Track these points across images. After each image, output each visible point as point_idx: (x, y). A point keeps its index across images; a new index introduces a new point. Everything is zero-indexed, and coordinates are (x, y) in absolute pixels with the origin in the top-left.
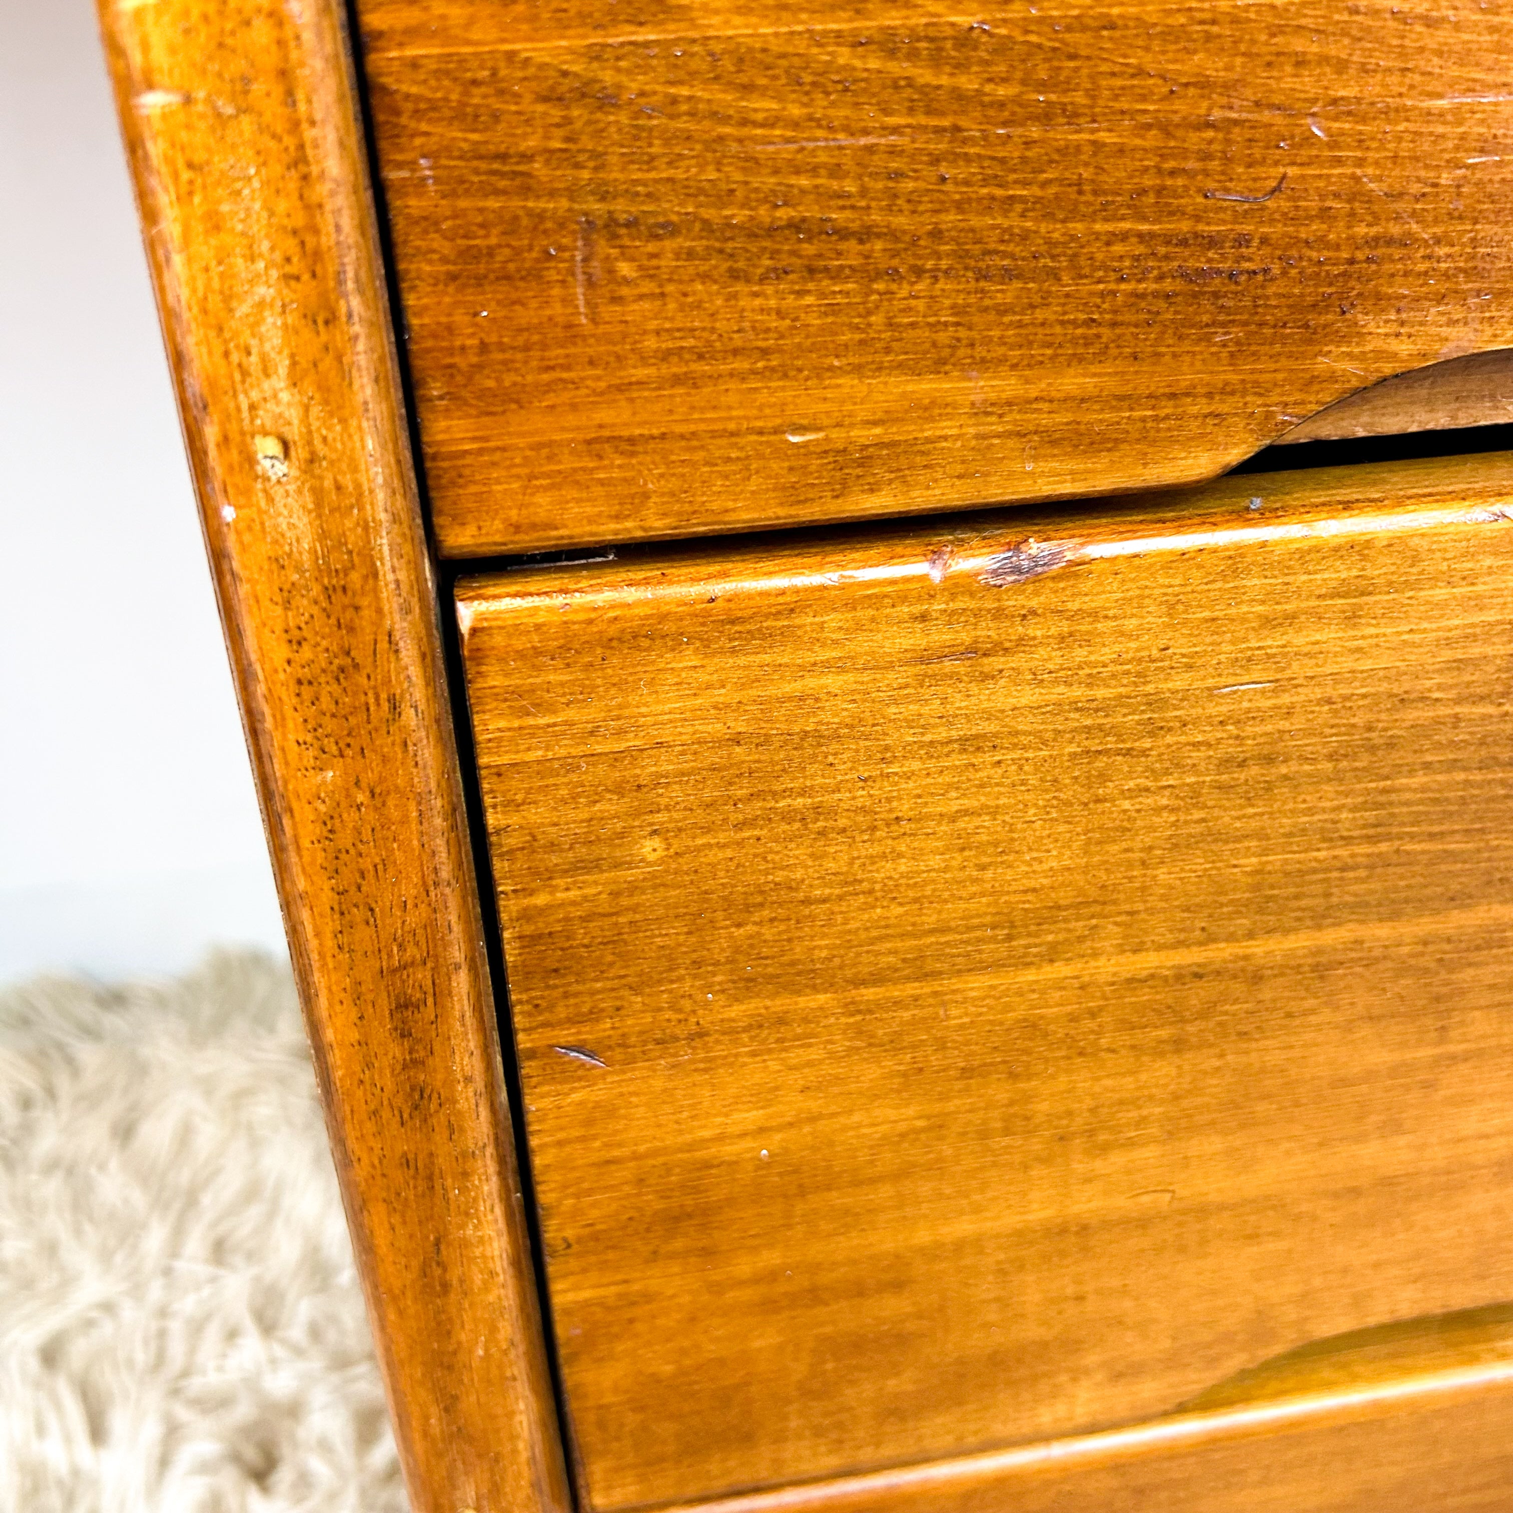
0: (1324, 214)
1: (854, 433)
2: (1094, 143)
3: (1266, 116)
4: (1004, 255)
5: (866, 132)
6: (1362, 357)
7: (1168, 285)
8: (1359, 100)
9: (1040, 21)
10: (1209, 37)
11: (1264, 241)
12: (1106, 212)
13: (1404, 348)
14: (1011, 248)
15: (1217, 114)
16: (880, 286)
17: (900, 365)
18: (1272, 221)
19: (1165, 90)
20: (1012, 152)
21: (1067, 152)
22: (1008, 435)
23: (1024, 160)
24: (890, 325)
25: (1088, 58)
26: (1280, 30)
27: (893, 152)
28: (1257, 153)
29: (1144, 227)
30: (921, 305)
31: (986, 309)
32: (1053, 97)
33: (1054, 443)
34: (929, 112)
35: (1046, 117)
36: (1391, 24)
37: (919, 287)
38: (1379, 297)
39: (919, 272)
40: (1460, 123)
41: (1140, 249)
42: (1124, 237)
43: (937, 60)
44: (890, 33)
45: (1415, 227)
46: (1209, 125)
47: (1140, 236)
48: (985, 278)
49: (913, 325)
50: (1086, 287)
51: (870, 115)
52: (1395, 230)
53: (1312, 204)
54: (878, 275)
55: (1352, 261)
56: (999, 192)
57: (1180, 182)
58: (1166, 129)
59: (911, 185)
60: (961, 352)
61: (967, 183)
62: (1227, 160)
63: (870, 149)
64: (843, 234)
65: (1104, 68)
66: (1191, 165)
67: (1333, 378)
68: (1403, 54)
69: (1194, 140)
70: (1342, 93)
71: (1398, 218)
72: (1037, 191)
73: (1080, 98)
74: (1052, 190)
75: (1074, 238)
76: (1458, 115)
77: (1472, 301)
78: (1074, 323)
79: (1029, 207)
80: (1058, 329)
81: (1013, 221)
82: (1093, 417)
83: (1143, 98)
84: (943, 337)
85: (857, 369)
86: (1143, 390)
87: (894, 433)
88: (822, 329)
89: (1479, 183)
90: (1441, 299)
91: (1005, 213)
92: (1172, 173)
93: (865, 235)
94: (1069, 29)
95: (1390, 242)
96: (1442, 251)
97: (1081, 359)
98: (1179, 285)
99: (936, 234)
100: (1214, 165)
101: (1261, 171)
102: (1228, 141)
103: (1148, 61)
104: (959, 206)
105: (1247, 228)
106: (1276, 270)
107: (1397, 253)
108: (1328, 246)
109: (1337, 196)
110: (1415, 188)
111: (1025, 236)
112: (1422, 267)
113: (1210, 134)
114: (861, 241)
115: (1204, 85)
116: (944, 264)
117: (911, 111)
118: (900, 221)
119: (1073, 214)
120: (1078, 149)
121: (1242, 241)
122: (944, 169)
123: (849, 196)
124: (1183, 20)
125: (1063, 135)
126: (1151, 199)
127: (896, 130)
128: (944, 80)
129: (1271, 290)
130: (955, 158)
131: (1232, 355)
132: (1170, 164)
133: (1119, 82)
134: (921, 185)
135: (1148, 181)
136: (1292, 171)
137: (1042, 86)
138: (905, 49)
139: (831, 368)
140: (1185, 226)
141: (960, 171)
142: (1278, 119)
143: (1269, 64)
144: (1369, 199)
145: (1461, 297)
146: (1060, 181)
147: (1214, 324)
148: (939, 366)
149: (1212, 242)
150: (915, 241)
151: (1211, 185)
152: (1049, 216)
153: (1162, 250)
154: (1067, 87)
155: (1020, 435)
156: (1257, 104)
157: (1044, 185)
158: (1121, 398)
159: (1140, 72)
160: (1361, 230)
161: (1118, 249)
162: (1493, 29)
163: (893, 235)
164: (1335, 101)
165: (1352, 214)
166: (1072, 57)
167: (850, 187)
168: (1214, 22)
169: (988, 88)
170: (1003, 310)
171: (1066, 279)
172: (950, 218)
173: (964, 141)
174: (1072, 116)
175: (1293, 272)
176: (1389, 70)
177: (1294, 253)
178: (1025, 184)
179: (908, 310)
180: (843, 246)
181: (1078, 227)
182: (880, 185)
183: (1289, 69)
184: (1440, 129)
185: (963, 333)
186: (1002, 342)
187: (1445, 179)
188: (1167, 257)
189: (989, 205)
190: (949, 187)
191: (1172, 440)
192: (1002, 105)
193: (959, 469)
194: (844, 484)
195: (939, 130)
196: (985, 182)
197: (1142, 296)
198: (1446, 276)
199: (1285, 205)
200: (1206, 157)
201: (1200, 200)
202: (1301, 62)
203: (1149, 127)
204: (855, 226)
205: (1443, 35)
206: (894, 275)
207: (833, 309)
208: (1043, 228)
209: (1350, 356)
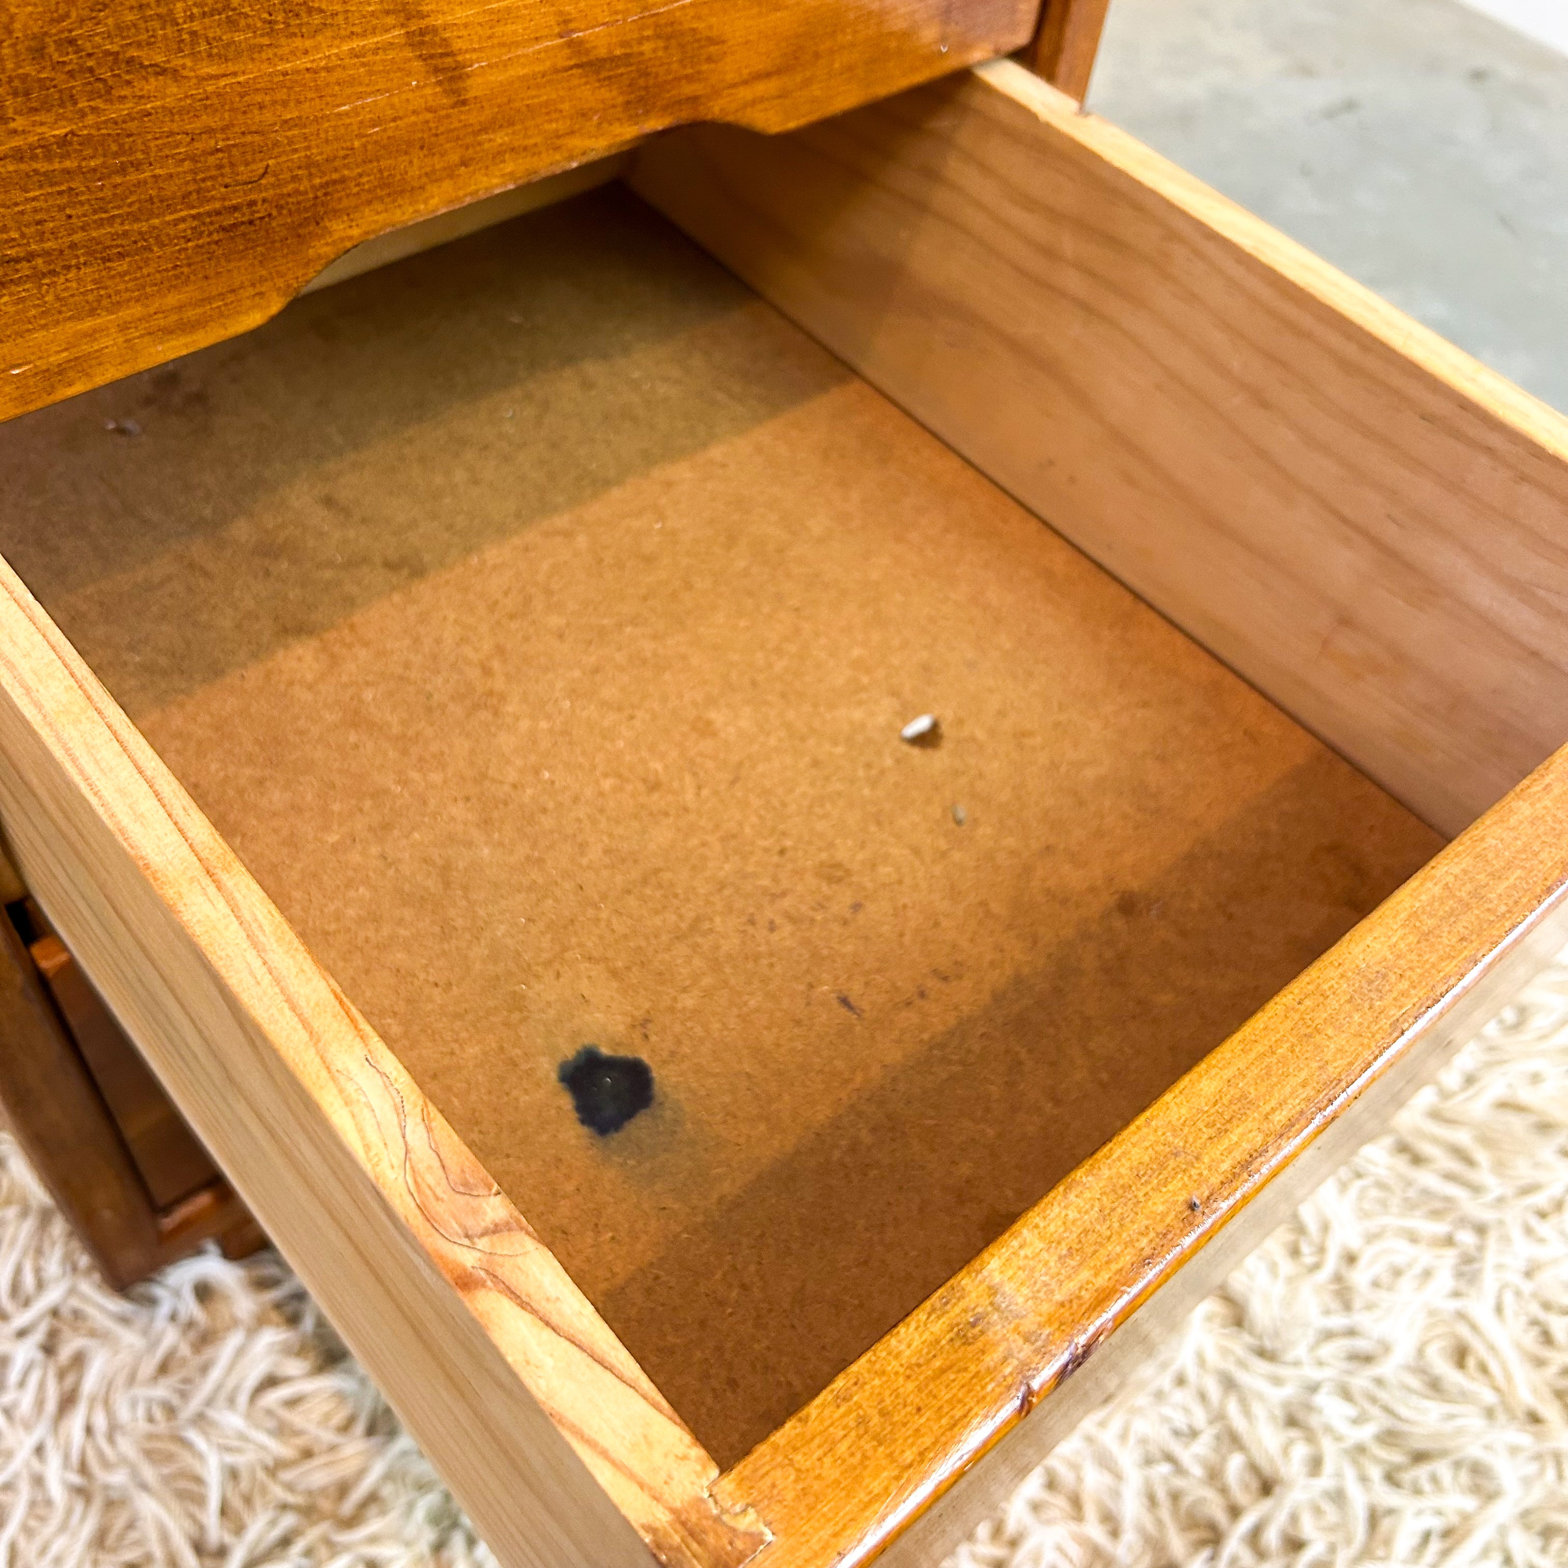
0: (295, 178)
1: (51, 359)
2: (154, 176)
3: (249, 138)
4: (117, 246)
5: (16, 204)
6: (334, 243)
7: (215, 237)
8: (300, 118)
9: (105, 122)
10: (206, 107)
11: (264, 201)
12: (171, 208)
13: (355, 232)
14: (119, 242)
15: (221, 145)
16: (46, 281)
17: (70, 318)
18: (266, 190)
19: (188, 139)
20: (108, 193)
21: (139, 184)
22: (142, 336)
23: (114, 194)
24: (58, 298)
25: (139, 134)
26: (246, 94)
27: (35, 210)
28: (249, 157)
29: (193, 212)
30: (74, 285)
31: (113, 277)
32: (124, 159)
33: (171, 332)
34: (51, 185)
35: (122, 170)
36: (307, 76)
37: (68, 277)
38: (335, 211)
39: (68, 268)
40: (358, 114)
41: (195, 223)
42: (183, 220)
43: (49, 157)
44: (18, 149)
45: (346, 172)
46: (218, 150)
47: (194, 217)
48: (109, 260)
49: (72, 296)
50: (168, 250)
51: (18, 195)
52: (335, 176)
53: (287, 176)
54: (44, 275)
55: (316, 198)
56: (104, 216)
57: (209, 183)
58: (194, 159)
59: (51, 225)
60: (105, 302)
61: (85, 215)
62: (232, 165)
63: (22, 213)
64: (17, 260)
65: (149, 137)
66: (214, 173)
67: (320, 257)
68: (317, 89)
69: (212, 160)
70: (289, 117)
71: (336, 170)
72: (127, 209)
73: (140, 156)
74: (137, 205)
75: (154, 228)
76: (355, 112)
77: (387, 200)
78: (167, 270)
79: (123, 219)
80: (158, 276)
81: (118, 228)
82: (191, 314)
83: (177, 147)
84: (90, 298)
85: (43, 327)
86: (214, 293)
87: (75, 352)
88: (17, 313)
89: (376, 142)
90: (369, 202)
91: (112, 226)
92: (203, 180)
93: (29, 258)
94: (124, 122)
95: (335, 182)
96: (364, 179)
97: (175, 287)
98: (222, 235)
99: (73, 246)
100: (227, 170)
101: (254, 167)
102: (230, 156)
103: (175, 127)
104: (83, 229)
105: (252, 197)
106: (274, 213)
107: (339, 187)
108: (301, 193)
109: (299, 168)
110: (342, 153)
111: (125, 234)
112: (355, 190)
113: (220, 155)
114: (29, 261)
115: (210, 131)
116: (82, 260)
117: (41, 187)
118: (48, 245)
119: (152, 215)
120: (145, 182)
121: (252, 204)
122: (68, 212)
123: (13, 240)
124: (188, 101)
125: (133, 177)
126: (195, 196)
127: (34, 199)
128: (57, 166)
129: (274, 224)
130: (73, 205)
131: (261, 262)
132: (201, 176)
133: (160, 142)
134: (57, 223)
135: (191, 187)
136: (271, 162)
137: (116, 155)
138: (28, 155)
139: (28, 330)
140: (218, 205)
141: (79, 211)
142: (257, 138)
143: (245, 112)
144: (317, 164)
145: (381, 199)
146: (139, 201)
147: (247, 249)
148: (92, 312)
149: (235, 208)
150: (61, 252)
151: (227, 180)
152: (137, 220)
153: (208, 220)
154: (131, 151)
155: (150, 334)
156: (243, 133)
157: (130, 205)
158: (203, 300)
159: (171, 134)
160: (317, 181)
161: (182, 226)
162: (364, 65)
163: (47, 253)
164: (286, 122)
165: (311, 174)
166: (129, 136)
167: (15, 235)
168: (207, 98)
169: (84, 164)
170: (122, 275)
171: (155, 249)
172: (78, 237)
173: (77, 194)
174: (137, 166)
175: (285, 212)
176: (312, 99)
177: (282, 202)
178: (119, 207)
179: (66, 289)
180: (18, 266)
181: (156, 222)
182: (33, 229)
183: (256, 112)
184: (348, 121)
185: (102, 292)
186: (127, 290)
187: (357, 144)
188: (212, 223)
189: (100, 223)
190: (74, 220)
191: (238, 313)
192: (94, 170)
193: (119, 360)
194: (53, 387)
195: (60, 193)
196: (95, 212)
197: (201, 247)
198: (369, 191)
199: (272, 180)
200: (220, 167)
201: (223, 190)
202: (261, 107)
203: (183, 160)
204: (22, 255)
205: (338, 74)
206: (53, 273)
207: (22, 300)
208: (136, 226)
209: (327, 244)
